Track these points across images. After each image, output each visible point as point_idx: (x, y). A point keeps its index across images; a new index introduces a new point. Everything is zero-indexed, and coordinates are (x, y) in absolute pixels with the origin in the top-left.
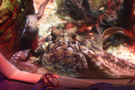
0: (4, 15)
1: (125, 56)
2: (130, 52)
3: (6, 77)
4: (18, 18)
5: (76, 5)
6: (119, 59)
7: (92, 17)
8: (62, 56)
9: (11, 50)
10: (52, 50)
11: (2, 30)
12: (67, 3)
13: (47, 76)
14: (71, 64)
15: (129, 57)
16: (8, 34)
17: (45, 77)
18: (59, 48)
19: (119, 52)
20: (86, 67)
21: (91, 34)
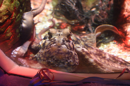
0: (4, 15)
1: (115, 52)
2: (120, 49)
3: (6, 71)
4: (17, 18)
5: (70, 6)
6: (110, 56)
7: (85, 17)
8: (55, 52)
9: (10, 48)
10: (47, 46)
11: (2, 28)
12: (62, 4)
13: (44, 71)
14: (63, 60)
15: (119, 53)
16: (7, 33)
17: (41, 72)
18: (53, 45)
19: (109, 49)
20: (78, 63)
21: (84, 32)
